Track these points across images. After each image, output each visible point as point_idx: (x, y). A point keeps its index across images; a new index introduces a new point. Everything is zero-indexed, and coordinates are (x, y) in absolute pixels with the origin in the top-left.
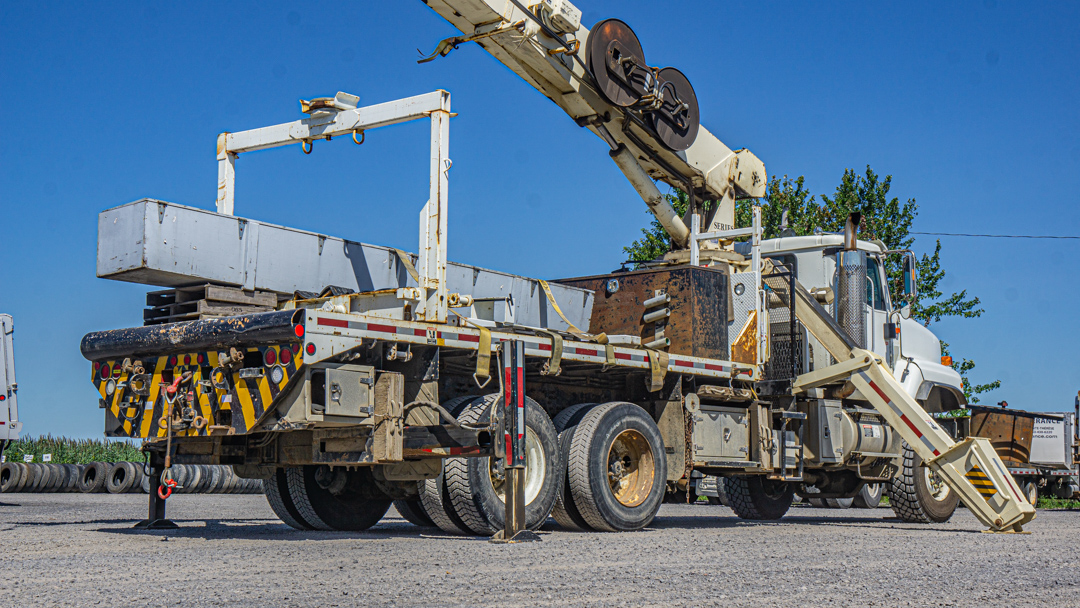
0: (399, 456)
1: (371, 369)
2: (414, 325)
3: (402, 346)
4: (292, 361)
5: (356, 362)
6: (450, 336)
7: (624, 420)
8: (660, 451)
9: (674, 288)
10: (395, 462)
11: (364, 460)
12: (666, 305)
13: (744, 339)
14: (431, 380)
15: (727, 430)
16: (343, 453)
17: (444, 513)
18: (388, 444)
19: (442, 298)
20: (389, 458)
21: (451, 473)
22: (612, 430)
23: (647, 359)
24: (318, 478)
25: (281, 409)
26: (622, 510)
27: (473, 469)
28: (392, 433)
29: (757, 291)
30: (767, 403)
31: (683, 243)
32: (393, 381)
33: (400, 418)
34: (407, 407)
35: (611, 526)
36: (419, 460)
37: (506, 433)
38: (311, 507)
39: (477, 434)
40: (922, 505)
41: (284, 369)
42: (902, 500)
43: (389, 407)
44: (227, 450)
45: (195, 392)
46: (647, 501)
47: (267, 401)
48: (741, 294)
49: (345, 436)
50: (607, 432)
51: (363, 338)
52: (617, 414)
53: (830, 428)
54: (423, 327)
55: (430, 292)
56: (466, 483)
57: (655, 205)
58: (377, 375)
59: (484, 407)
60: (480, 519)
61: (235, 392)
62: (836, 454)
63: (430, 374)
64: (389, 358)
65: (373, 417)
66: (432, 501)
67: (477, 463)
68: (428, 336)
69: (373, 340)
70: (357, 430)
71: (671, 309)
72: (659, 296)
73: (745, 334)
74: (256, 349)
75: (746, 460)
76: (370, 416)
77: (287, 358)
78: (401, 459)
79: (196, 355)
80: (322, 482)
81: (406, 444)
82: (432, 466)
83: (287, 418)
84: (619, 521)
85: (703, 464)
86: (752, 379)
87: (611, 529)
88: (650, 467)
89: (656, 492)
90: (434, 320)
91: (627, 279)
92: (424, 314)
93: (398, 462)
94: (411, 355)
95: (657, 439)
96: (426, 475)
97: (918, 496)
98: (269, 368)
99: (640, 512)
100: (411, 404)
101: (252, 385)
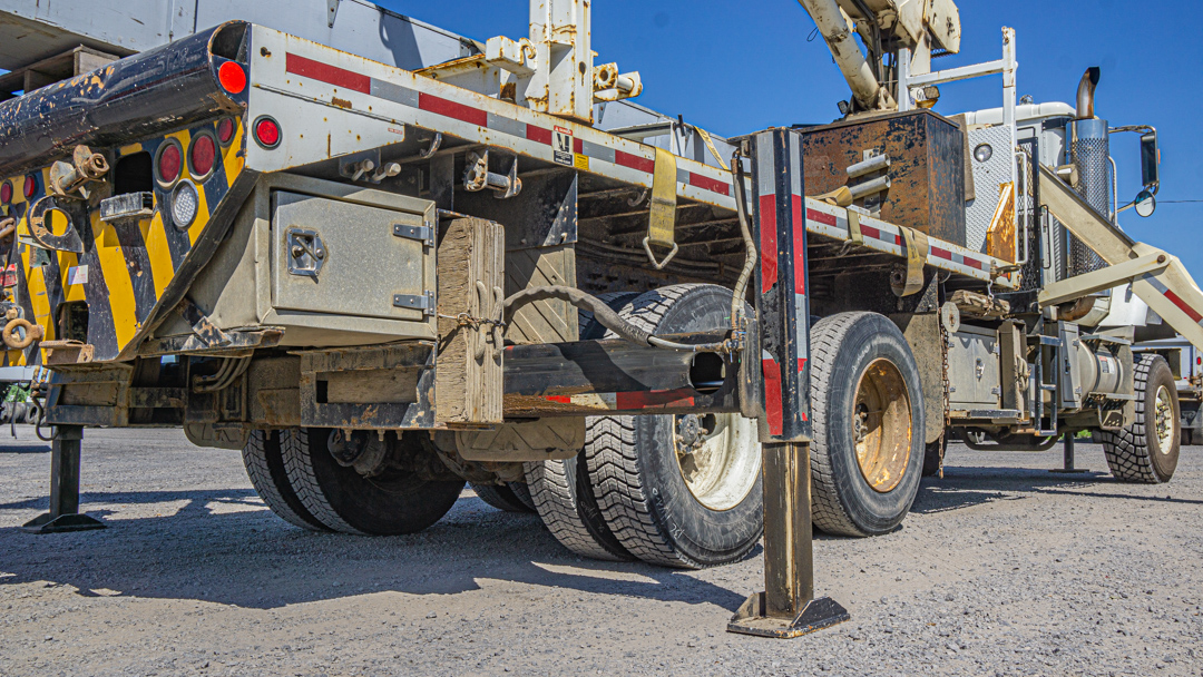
0: (494, 413)
1: (429, 208)
2: (526, 116)
3: (500, 161)
4: (219, 164)
5: (390, 184)
6: (600, 152)
7: (875, 343)
8: (919, 395)
9: (896, 144)
10: (484, 426)
11: (413, 424)
12: (883, 171)
13: (1002, 224)
14: (559, 245)
15: (978, 362)
16: (366, 405)
17: (578, 523)
18: (469, 385)
19: (582, 68)
20: (473, 419)
21: (598, 444)
22: (860, 358)
23: (901, 240)
24: (332, 447)
25: (201, 298)
26: (874, 498)
27: (645, 437)
28: (480, 359)
29: (1014, 154)
30: (1021, 322)
31: (870, 101)
32: (480, 235)
33: (497, 323)
34: (510, 301)
35: (858, 527)
36: (535, 419)
37: (767, 355)
38: (323, 498)
39: (686, 360)
40: (1152, 462)
41: (200, 189)
42: (1126, 455)
43: (473, 297)
44: (144, 397)
45: (21, 266)
46: (905, 480)
47: (163, 274)
48: (985, 160)
49: (370, 366)
50: (853, 362)
51: (407, 126)
52: (865, 330)
53: (1071, 362)
54: (546, 123)
55: (557, 53)
56: (631, 466)
57: (839, 40)
58: (443, 224)
59: (661, 309)
60: (658, 540)
61: (96, 257)
62: (1076, 397)
63: (557, 233)
64: (471, 185)
65: (433, 320)
66: (557, 500)
67: (652, 425)
68: (556, 145)
69: (433, 134)
70: (396, 351)
71: (892, 177)
72: (870, 159)
73: (1003, 216)
74: (137, 148)
75: (997, 407)
76: (425, 318)
77: (207, 159)
78: (500, 419)
79: (22, 179)
80: (340, 454)
81: (510, 384)
82: (563, 432)
83: (215, 320)
84: (869, 518)
85: (964, 415)
86: (1011, 285)
87: (857, 533)
88: (903, 422)
89: (915, 464)
90: (567, 111)
91: (814, 137)
92: (546, 99)
93: (493, 425)
94: (518, 183)
95: (914, 374)
96: (549, 450)
97: (1150, 449)
98: (168, 191)
99: (897, 499)
100: (519, 294)
101: (130, 236)
